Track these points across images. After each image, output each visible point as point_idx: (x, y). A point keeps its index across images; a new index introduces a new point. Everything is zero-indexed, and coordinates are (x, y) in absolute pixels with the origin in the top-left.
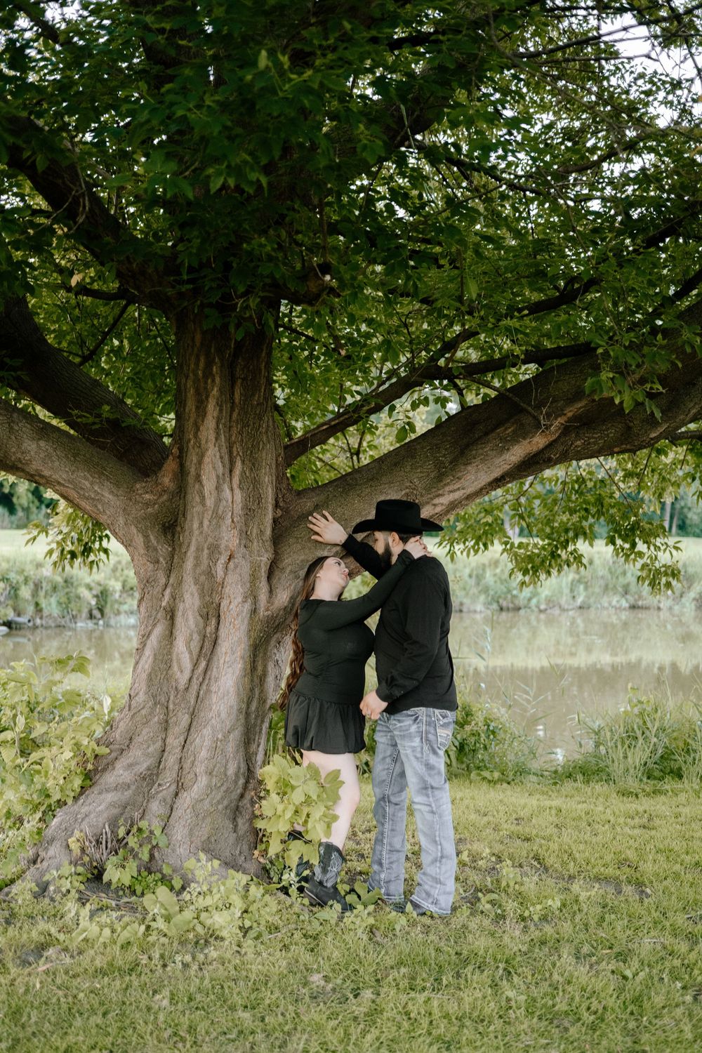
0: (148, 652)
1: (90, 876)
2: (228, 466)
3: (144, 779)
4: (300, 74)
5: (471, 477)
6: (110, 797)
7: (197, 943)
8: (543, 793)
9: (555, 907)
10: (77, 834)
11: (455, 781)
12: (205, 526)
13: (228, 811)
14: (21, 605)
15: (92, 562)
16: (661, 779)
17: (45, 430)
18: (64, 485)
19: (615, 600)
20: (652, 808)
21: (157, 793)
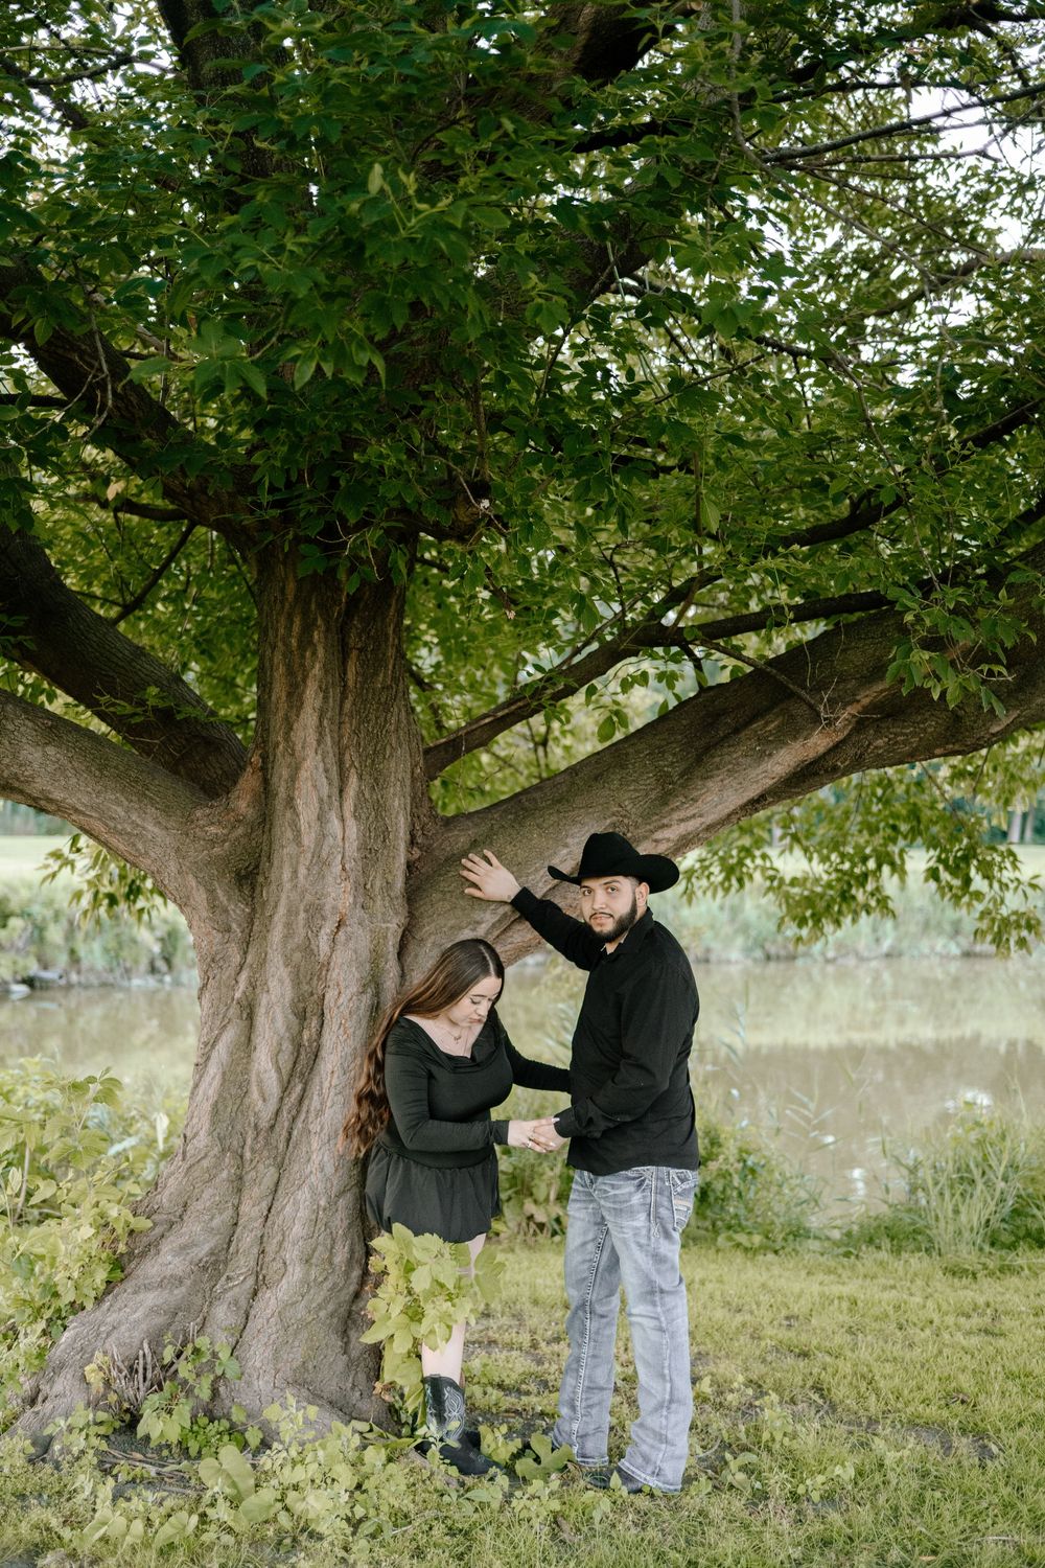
0: (213, 1069)
1: (118, 1424)
2: (336, 782)
3: (205, 1269)
4: (433, 203)
5: (712, 798)
6: (150, 1298)
7: (280, 1543)
8: (829, 1271)
9: (847, 1478)
10: (99, 1357)
11: (695, 1249)
12: (301, 876)
13: (335, 1320)
14: (49, 953)
15: (141, 910)
16: (1012, 1247)
17: (56, 729)
18: (84, 814)
19: (940, 944)
20: (999, 1299)
21: (225, 1291)
